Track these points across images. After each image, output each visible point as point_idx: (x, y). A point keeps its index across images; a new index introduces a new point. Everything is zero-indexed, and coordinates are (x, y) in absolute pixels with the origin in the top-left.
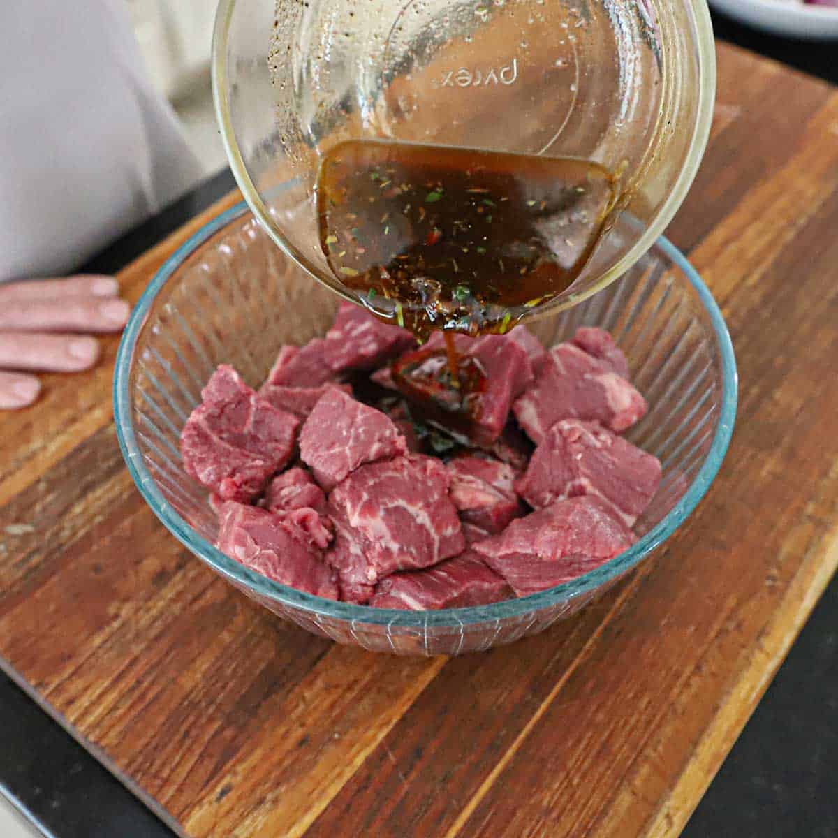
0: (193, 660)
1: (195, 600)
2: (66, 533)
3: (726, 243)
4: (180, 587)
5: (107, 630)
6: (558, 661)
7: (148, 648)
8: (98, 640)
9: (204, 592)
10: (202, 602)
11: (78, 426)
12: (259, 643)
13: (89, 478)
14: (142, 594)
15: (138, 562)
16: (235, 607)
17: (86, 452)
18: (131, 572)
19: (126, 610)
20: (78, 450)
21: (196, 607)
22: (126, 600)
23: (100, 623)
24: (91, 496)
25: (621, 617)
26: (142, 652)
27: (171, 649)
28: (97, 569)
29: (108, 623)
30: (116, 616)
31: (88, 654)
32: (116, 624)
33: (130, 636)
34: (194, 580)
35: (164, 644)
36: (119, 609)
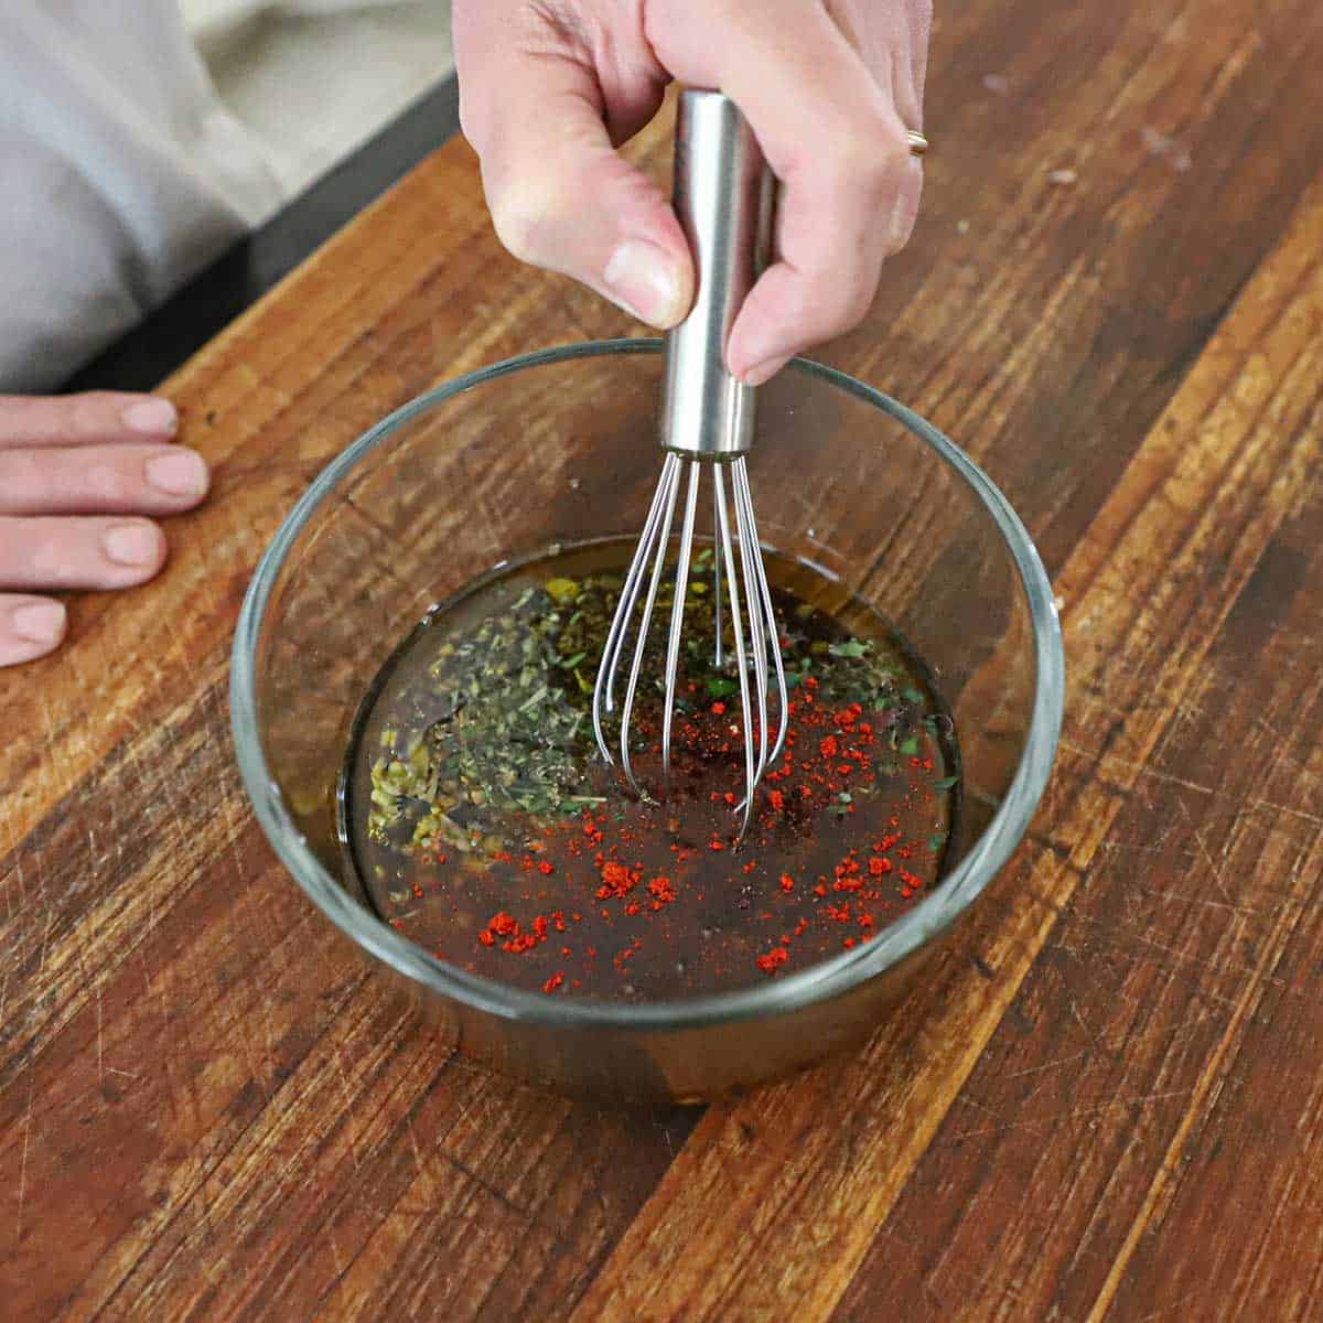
0: (336, 1286)
1: (324, 1146)
2: (38, 1014)
3: (1286, 299)
4: (289, 1119)
5: (146, 1231)
6: (1102, 1224)
7: (235, 1266)
8: (127, 1257)
9: (340, 1127)
10: (339, 1150)
11: (42, 776)
12: (471, 1234)
13: (78, 886)
14: (209, 1141)
15: (196, 1068)
16: (409, 1154)
17: (64, 830)
18: (184, 1093)
19: (181, 1182)
20: (45, 827)
21: (328, 1163)
22: (177, 1158)
23: (126, 1215)
24: (81, 929)
25: (1215, 1111)
26: (223, 1277)
27: (286, 1262)
28: (110, 1092)
29: (146, 1215)
30: (161, 1198)
31: (108, 1291)
32: (162, 1216)
33: (194, 1241)
34: (316, 1103)
35: (266, 1255)
36: (164, 1179)
